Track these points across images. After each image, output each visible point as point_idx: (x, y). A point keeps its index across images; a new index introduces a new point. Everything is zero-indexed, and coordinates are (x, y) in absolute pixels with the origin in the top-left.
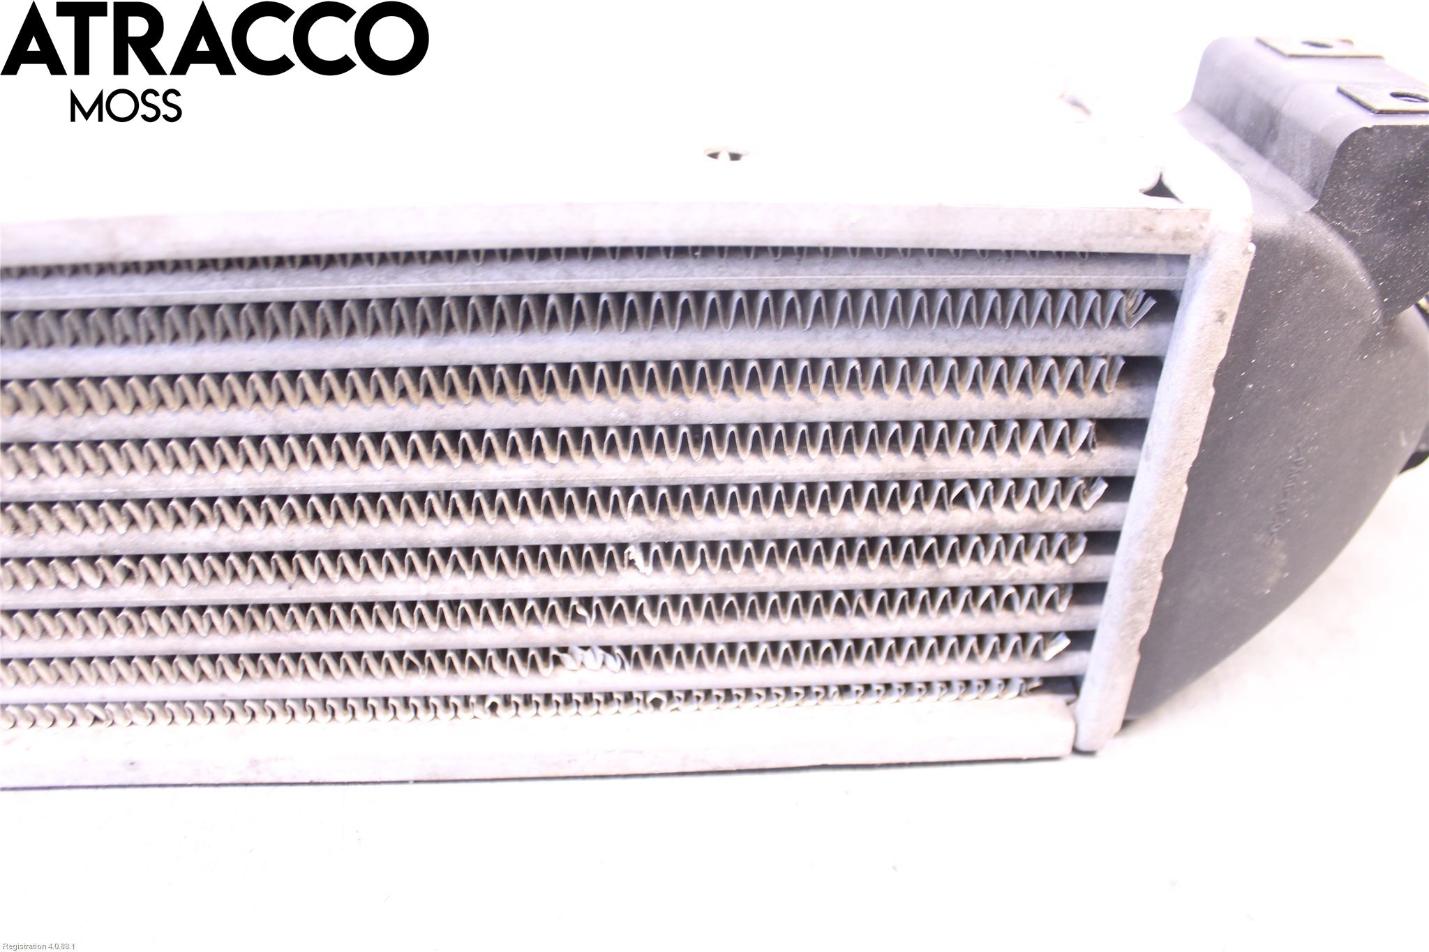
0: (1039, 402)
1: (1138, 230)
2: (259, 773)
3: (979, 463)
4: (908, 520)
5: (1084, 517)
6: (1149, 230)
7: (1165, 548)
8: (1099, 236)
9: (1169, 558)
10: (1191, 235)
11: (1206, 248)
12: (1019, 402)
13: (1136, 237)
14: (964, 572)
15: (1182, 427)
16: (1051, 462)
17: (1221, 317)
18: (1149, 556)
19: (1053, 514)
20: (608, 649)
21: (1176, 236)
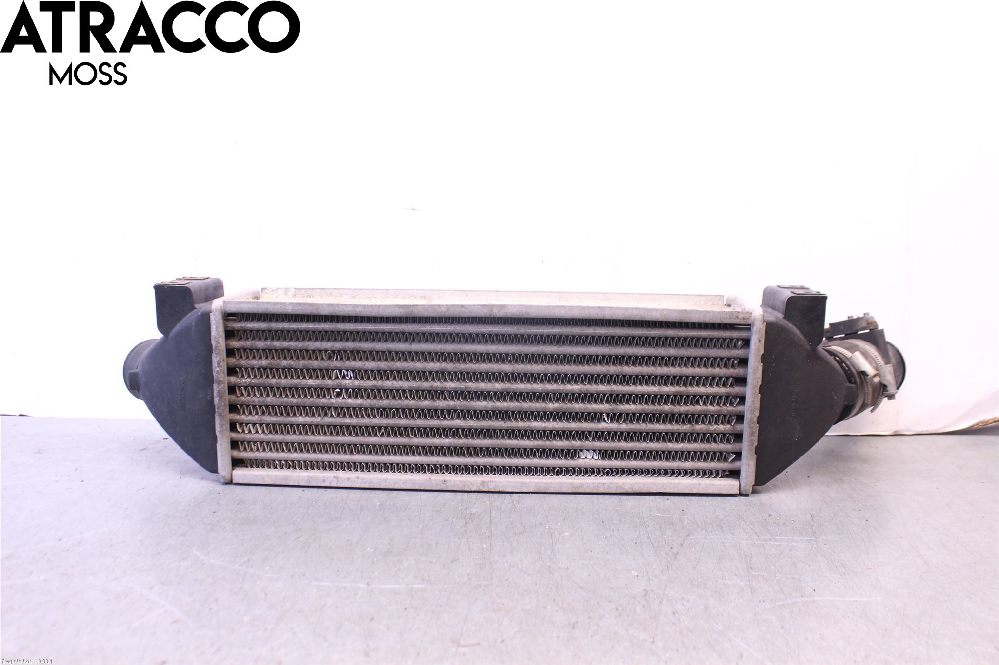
0: (717, 371)
1: (734, 317)
2: (484, 487)
3: (702, 390)
4: (683, 408)
5: (734, 409)
6: (737, 317)
7: (757, 414)
8: (725, 318)
9: (758, 417)
10: (748, 318)
11: (753, 323)
12: (711, 371)
13: (734, 319)
14: (700, 427)
15: (755, 373)
16: (722, 390)
17: (760, 341)
18: (753, 416)
19: (725, 408)
20: (594, 451)
21: (744, 319)
